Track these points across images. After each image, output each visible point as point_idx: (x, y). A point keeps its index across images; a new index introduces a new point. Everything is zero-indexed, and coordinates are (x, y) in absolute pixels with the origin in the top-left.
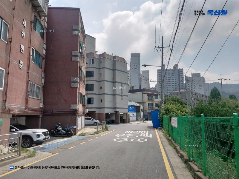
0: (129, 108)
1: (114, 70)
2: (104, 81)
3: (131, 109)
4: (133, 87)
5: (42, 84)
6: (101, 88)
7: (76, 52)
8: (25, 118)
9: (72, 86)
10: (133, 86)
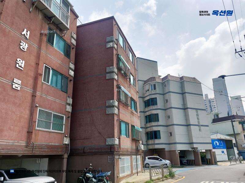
0: (215, 143)
1: (183, 93)
2: (172, 108)
3: (218, 144)
4: (217, 116)
5: (67, 113)
6: (169, 117)
7: (111, 67)
8: (48, 159)
9: (107, 113)
10: (218, 114)
